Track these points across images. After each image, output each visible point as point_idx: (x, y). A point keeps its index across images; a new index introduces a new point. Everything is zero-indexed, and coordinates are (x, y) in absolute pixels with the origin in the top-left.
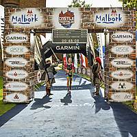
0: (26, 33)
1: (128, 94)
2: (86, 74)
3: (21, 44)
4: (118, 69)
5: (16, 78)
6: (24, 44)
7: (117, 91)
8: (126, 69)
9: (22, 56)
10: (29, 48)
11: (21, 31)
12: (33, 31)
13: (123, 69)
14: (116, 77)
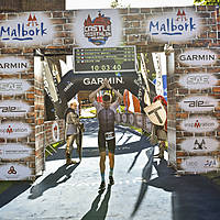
0: (27, 57)
1: (211, 159)
2: (135, 123)
3: (17, 76)
4: (192, 115)
5: (11, 136)
6: (23, 76)
7: (191, 155)
8: (206, 114)
9: (20, 97)
10: (32, 83)
11: (17, 52)
12: (38, 52)
13: (200, 114)
14: (189, 130)
